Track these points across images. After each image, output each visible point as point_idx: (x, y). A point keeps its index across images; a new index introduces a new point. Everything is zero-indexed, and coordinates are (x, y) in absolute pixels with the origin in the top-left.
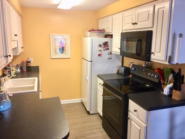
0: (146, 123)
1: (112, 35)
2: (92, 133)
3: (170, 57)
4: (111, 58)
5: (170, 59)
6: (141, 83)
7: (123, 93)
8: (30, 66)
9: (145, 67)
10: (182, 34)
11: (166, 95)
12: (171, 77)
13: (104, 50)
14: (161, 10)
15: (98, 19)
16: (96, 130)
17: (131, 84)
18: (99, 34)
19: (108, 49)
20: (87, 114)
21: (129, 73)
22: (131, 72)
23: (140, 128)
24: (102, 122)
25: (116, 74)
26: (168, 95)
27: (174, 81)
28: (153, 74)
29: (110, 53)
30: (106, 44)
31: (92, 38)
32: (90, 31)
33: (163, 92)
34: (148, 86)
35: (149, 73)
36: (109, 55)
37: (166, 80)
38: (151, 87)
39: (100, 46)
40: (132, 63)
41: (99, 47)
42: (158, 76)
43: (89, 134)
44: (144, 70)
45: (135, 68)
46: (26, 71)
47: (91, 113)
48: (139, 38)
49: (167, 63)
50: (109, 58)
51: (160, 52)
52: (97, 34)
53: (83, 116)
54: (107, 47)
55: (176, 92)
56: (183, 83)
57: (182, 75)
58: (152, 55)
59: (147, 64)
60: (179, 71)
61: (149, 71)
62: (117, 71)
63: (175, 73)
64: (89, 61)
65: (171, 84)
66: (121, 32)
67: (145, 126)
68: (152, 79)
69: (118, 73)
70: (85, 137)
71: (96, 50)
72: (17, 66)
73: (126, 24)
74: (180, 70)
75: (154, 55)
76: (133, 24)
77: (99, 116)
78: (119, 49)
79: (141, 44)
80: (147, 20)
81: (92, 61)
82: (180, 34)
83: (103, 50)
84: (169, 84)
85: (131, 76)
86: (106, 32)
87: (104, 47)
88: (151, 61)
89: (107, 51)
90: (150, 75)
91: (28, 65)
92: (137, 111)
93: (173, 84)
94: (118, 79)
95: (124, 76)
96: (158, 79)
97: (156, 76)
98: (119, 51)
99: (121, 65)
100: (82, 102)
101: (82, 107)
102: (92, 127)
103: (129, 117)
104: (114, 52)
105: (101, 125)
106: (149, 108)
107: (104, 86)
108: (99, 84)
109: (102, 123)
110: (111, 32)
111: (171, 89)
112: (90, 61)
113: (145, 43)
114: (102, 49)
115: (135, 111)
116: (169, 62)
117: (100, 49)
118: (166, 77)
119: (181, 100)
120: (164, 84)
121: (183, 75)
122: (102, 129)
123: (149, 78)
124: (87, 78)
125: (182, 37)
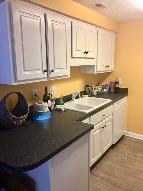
8: (117, 87)
46: (113, 92)
72: (106, 85)
91: (116, 85)
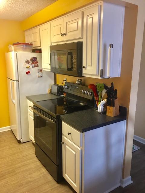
0: (81, 146)
1: (41, 49)
2: (23, 166)
3: (102, 71)
4: (42, 77)
5: (102, 73)
6: (75, 102)
7: (55, 115)
9: (78, 84)
10: (113, 45)
11: (101, 112)
12: (104, 92)
13: (33, 67)
14: (90, 17)
15: (24, 31)
16: (28, 161)
17: (65, 104)
18: (25, 48)
19: (37, 66)
20: (18, 143)
21: (63, 92)
22: (64, 90)
23: (75, 153)
24: (34, 150)
25: (49, 95)
26: (102, 112)
27: (107, 97)
28: (87, 91)
29: (40, 71)
30: (34, 60)
31: (17, 53)
32: (14, 44)
33: (97, 110)
34: (82, 104)
35: (83, 91)
36: (39, 73)
37: (100, 96)
38: (86, 105)
39: (27, 62)
40: (65, 80)
41: (26, 64)
42: (92, 92)
43: (19, 167)
44: (77, 87)
45: (68, 86)
47: (22, 142)
48: (69, 51)
49: (99, 78)
50: (40, 76)
51: (91, 66)
52: (23, 48)
53: (12, 146)
54: (35, 63)
55: (109, 109)
56: (116, 98)
57: (114, 90)
58: (84, 69)
59: (80, 80)
60: (111, 86)
61: (82, 88)
62: (50, 91)
63: (108, 88)
64: (15, 81)
65: (105, 100)
66: (50, 45)
67: (80, 150)
68: (86, 97)
69: (51, 93)
70: (15, 171)
71: (23, 67)
73: (55, 35)
74: (112, 84)
75: (86, 69)
76: (62, 35)
77: (31, 143)
78: (49, 65)
79: (72, 58)
80: (76, 29)
81: (19, 80)
82: (111, 44)
83: (31, 67)
84: (102, 101)
85: (64, 95)
86: (34, 46)
87: (33, 64)
88: (83, 76)
89: (36, 68)
90: (84, 92)
92: (70, 133)
93: (106, 99)
94: (52, 99)
95: (57, 96)
96: (92, 96)
97: (90, 92)
98: (49, 67)
99: (54, 84)
100: (11, 130)
101: (11, 136)
102: (23, 158)
103: (63, 142)
104: (44, 69)
105: (34, 154)
106: (83, 130)
107: (34, 108)
108: (29, 107)
109: (35, 152)
110: (40, 46)
111: (105, 106)
112: (17, 81)
113: (75, 56)
114: (30, 65)
115: (69, 134)
116: (101, 76)
117: (28, 65)
118: (99, 93)
119: (115, 116)
120: (98, 101)
121: (116, 90)
122: (36, 159)
123: (83, 96)
124: (14, 101)
125: (113, 48)
